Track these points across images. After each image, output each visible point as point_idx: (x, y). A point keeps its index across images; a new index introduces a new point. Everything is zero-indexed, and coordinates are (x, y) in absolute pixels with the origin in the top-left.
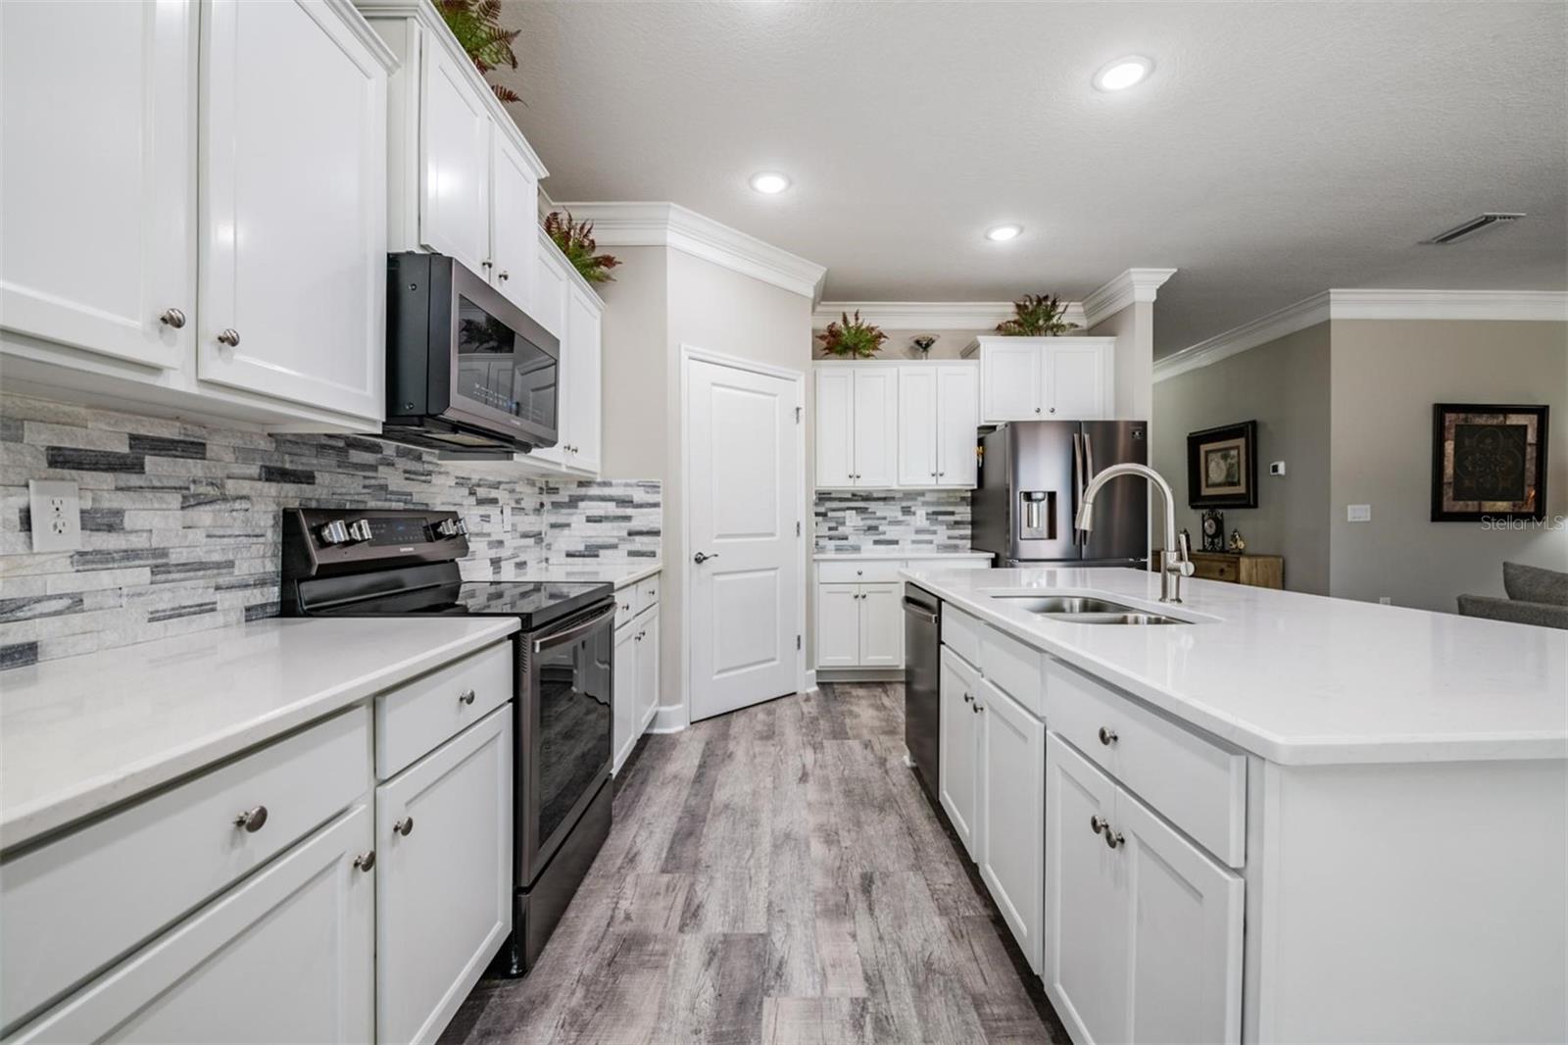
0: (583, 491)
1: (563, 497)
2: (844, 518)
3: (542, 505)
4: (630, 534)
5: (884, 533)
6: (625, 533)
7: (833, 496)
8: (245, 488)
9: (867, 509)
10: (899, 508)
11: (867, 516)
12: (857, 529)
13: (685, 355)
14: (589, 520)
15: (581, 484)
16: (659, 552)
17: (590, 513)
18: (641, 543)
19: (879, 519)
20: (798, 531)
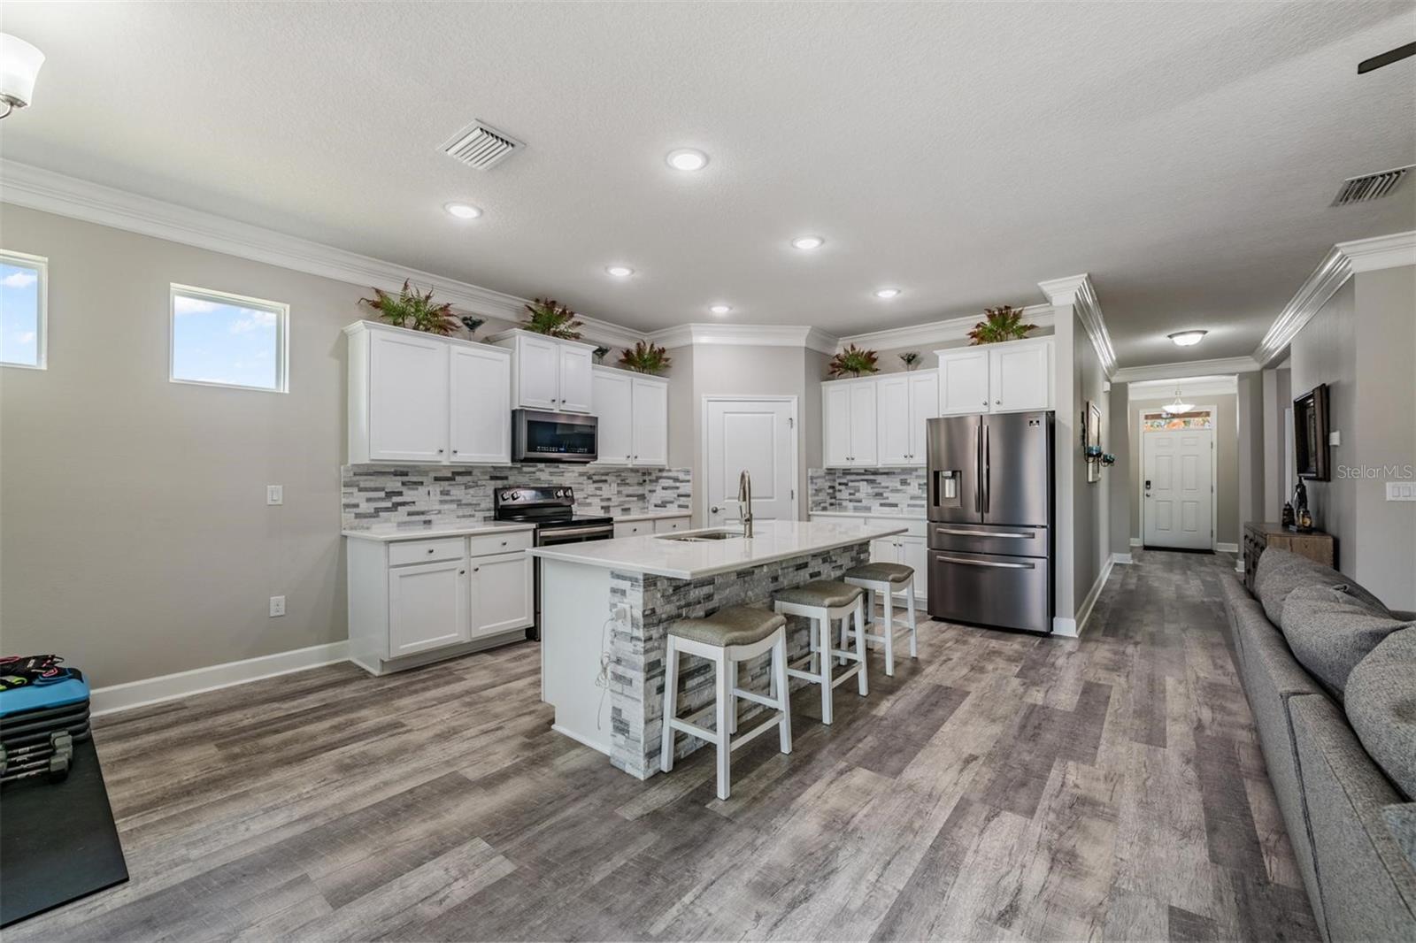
0: (660, 474)
1: (653, 477)
2: (859, 487)
3: (645, 481)
4: (679, 496)
5: (887, 498)
6: (676, 496)
7: (852, 471)
8: (484, 483)
9: (875, 480)
10: (898, 480)
11: (875, 485)
12: (868, 494)
13: (704, 400)
14: (663, 488)
15: (661, 470)
16: (690, 506)
17: (663, 485)
18: (683, 501)
19: (883, 488)
20: (792, 497)
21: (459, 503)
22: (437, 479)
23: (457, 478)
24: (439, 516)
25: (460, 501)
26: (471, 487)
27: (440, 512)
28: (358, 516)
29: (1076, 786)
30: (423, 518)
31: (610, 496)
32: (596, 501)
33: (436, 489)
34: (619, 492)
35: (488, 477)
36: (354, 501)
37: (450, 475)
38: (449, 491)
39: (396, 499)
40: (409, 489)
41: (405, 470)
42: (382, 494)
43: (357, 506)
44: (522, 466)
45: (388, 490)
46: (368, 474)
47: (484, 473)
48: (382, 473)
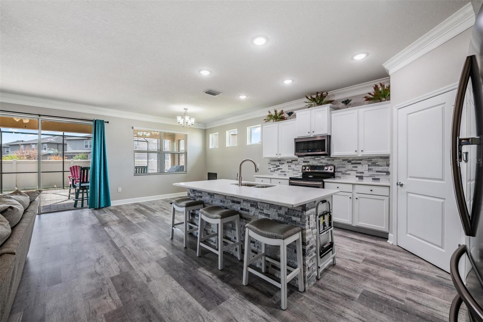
8: (301, 164)
21: (294, 170)
22: (288, 162)
23: (293, 162)
24: (288, 173)
25: (294, 169)
26: (297, 165)
27: (288, 172)
28: (271, 171)
29: (105, 298)
30: (284, 173)
31: (364, 171)
32: (354, 173)
33: (287, 165)
34: (369, 170)
35: (302, 162)
36: (270, 168)
37: (291, 161)
38: (291, 166)
39: (278, 168)
40: (281, 165)
41: (280, 160)
42: (275, 166)
43: (270, 169)
44: (315, 157)
45: (277, 165)
46: (273, 161)
47: (301, 160)
48: (275, 161)
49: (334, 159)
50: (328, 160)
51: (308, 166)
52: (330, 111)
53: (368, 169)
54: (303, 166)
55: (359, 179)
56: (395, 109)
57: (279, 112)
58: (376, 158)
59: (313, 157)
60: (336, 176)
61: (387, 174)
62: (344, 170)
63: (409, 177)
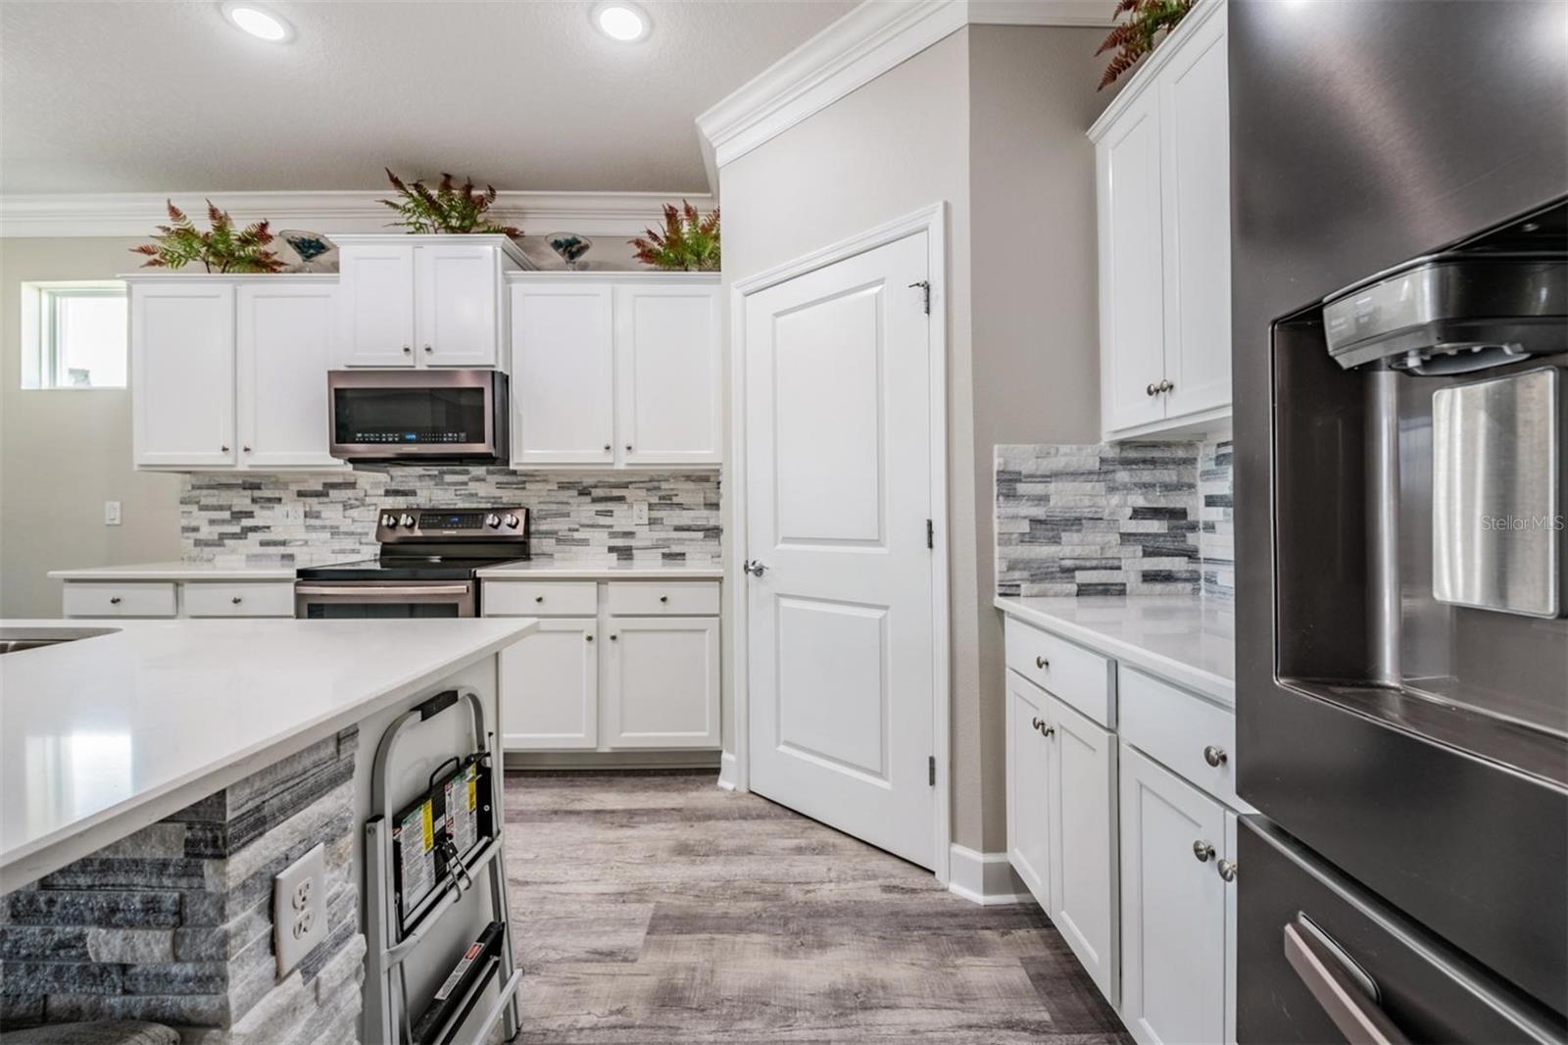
8: (375, 501)
13: (738, 295)
21: (335, 532)
22: (301, 494)
23: (331, 492)
24: (305, 549)
25: (337, 527)
26: (351, 507)
27: (306, 543)
28: (198, 543)
30: (282, 550)
31: (634, 529)
32: (601, 537)
33: (297, 509)
35: (382, 492)
36: (194, 524)
37: (320, 488)
38: (319, 512)
39: (247, 522)
40: (262, 508)
41: (257, 481)
42: (226, 515)
43: (196, 529)
44: (442, 473)
45: (235, 509)
46: (210, 487)
47: (376, 485)
48: (228, 486)
49: (524, 482)
50: (500, 485)
51: (408, 511)
52: (505, 269)
53: (649, 519)
54: (383, 512)
55: (619, 559)
56: (736, 294)
57: (239, 227)
58: (672, 481)
59: (434, 471)
60: (533, 551)
61: (705, 537)
62: (567, 527)
63: (780, 538)
